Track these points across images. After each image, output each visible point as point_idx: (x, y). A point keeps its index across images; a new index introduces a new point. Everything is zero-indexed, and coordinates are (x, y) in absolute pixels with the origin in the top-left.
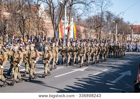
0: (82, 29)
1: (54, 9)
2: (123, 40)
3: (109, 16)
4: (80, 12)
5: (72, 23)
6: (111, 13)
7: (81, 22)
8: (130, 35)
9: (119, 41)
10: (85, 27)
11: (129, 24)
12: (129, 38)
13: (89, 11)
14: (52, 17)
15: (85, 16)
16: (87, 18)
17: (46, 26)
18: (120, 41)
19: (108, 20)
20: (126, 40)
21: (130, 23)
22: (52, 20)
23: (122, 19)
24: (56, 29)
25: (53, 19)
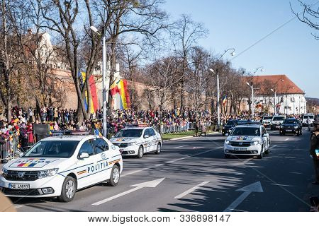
0: (140, 87)
1: (76, 46)
2: (233, 110)
3: (200, 56)
4: (135, 50)
5: (117, 75)
6: (203, 51)
7: (138, 74)
8: (247, 99)
9: (223, 113)
10: (146, 83)
11: (244, 75)
12: (244, 106)
13: (157, 47)
14: (73, 64)
15: (146, 58)
16: (151, 62)
17: (59, 86)
18: (225, 113)
19: (197, 67)
20: (239, 110)
21: (247, 72)
22: (72, 72)
23: (228, 63)
24: (82, 92)
25: (76, 68)
